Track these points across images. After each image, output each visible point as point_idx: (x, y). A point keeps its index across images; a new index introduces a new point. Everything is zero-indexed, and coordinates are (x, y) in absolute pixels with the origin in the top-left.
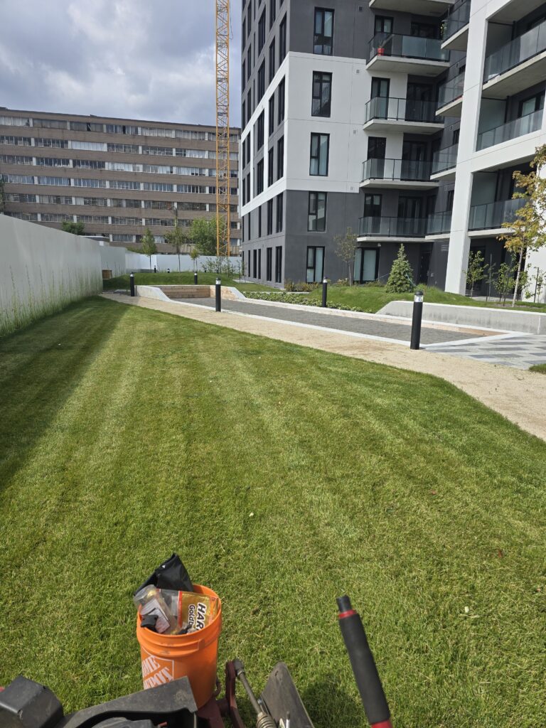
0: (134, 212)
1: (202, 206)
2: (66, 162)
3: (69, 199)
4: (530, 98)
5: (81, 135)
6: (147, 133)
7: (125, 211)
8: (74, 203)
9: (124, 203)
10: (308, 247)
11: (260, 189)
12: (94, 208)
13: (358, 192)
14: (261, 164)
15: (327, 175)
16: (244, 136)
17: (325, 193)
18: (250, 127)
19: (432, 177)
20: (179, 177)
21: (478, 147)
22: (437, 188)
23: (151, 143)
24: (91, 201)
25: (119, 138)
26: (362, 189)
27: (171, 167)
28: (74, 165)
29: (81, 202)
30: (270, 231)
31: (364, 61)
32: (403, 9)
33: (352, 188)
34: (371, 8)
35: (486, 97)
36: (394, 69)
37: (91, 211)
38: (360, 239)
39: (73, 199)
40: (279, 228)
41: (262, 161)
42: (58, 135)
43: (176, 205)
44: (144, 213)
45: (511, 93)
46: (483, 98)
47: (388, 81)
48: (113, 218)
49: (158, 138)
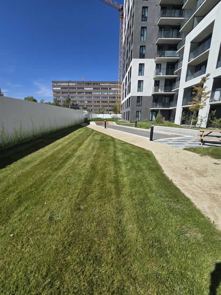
0: (98, 104)
1: (115, 102)
2: (83, 93)
3: (84, 102)
4: (204, 65)
5: (87, 86)
6: (102, 84)
7: (97, 104)
8: (85, 102)
9: (96, 102)
10: (137, 111)
11: (126, 96)
12: (90, 103)
13: (151, 96)
14: (126, 90)
15: (142, 91)
16: (123, 83)
17: (142, 97)
18: (124, 81)
19: (172, 91)
20: (110, 95)
21: (186, 81)
22: (174, 94)
23: (103, 87)
24: (89, 102)
25: (96, 86)
26: (152, 95)
27: (108, 92)
28: (85, 93)
29: (87, 102)
30: (127, 107)
31: (154, 59)
32: (166, 43)
33: (149, 95)
34: (156, 44)
35: (189, 66)
36: (163, 61)
37: (89, 104)
38: (151, 109)
39: (85, 101)
40: (129, 107)
41: (126, 89)
42: (82, 86)
43: (108, 102)
44: (101, 104)
45: (197, 64)
46: (188, 66)
47: (161, 64)
48: (94, 106)
49: (105, 85)
